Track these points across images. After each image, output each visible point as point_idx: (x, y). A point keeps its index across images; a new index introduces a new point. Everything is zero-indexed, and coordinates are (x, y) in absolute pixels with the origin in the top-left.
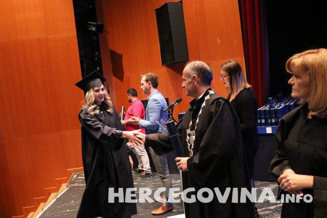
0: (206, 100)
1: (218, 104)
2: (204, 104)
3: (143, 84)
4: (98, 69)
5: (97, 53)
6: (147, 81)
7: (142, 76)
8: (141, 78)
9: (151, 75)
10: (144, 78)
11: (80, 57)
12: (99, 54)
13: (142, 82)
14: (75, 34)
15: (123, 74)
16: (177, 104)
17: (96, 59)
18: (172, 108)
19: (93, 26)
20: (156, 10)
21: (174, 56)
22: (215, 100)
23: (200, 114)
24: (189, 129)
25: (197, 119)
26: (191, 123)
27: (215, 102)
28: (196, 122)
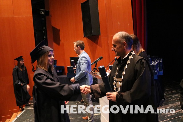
0: (130, 59)
1: (142, 63)
2: (129, 62)
3: (75, 48)
4: (45, 37)
5: (44, 28)
6: (77, 46)
11: (35, 30)
12: (46, 29)
13: (74, 47)
14: (32, 15)
15: (60, 41)
16: (99, 60)
17: (44, 31)
18: (96, 62)
19: (43, 11)
20: (81, 3)
21: (91, 31)
22: (139, 60)
23: (126, 68)
24: (115, 77)
25: (123, 71)
26: (117, 73)
27: (140, 61)
28: (123, 74)
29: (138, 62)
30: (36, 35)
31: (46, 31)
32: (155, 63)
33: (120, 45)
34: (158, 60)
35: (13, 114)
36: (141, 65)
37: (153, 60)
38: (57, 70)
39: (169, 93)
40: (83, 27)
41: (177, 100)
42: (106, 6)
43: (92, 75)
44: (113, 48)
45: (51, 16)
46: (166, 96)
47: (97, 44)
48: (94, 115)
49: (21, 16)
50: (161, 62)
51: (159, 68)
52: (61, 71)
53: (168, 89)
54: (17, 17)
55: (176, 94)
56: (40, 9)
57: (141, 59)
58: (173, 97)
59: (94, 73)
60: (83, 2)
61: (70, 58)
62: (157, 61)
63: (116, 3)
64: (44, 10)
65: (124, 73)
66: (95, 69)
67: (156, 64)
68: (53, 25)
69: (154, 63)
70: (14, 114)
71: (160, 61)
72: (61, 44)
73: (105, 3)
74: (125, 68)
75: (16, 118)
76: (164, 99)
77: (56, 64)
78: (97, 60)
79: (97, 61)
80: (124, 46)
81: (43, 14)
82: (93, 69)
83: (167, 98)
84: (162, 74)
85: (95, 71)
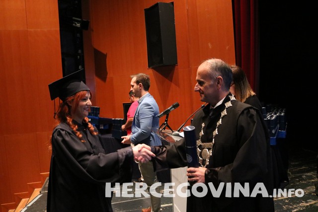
0: (227, 107)
1: (249, 115)
2: (224, 113)
3: (133, 86)
4: (80, 67)
5: (80, 51)
6: (137, 82)
7: (132, 76)
8: (131, 79)
9: (142, 76)
10: (134, 79)
11: (62, 53)
12: (83, 52)
13: (132, 84)
14: (59, 29)
15: (107, 75)
16: (173, 109)
17: (79, 57)
18: (167, 113)
19: (78, 22)
20: (145, 9)
21: (162, 59)
22: (245, 109)
23: (220, 125)
24: (200, 140)
25: (215, 130)
26: (202, 133)
27: (245, 112)
28: (214, 134)
29: (243, 112)
30: (66, 63)
31: (83, 56)
32: (272, 117)
33: (212, 82)
34: (277, 111)
35: (21, 199)
36: (249, 119)
37: (269, 110)
38: (101, 125)
39: (295, 170)
40: (147, 51)
41: (310, 182)
42: (187, 14)
43: (158, 135)
44: (197, 86)
45: (93, 31)
46: (291, 176)
47: (171, 81)
48: (162, 206)
49: (39, 30)
50: (283, 114)
51: (278, 126)
52: (107, 127)
53: (294, 163)
54: (32, 30)
55: (308, 171)
56: (74, 18)
57: (248, 109)
58: (304, 177)
59: (163, 131)
60: (148, 8)
61: (124, 104)
62: (275, 114)
63: (206, 10)
64: (80, 20)
65: (216, 132)
66: (165, 124)
67: (274, 118)
68: (96, 47)
69: (270, 117)
70: (23, 200)
71: (281, 113)
72: (108, 79)
73: (186, 10)
74: (218, 124)
75: (26, 209)
76: (287, 180)
77: (99, 113)
78: (169, 108)
79: (169, 110)
80: (218, 83)
81: (77, 27)
82: (162, 125)
83: (292, 179)
84: (284, 137)
85: (164, 129)
